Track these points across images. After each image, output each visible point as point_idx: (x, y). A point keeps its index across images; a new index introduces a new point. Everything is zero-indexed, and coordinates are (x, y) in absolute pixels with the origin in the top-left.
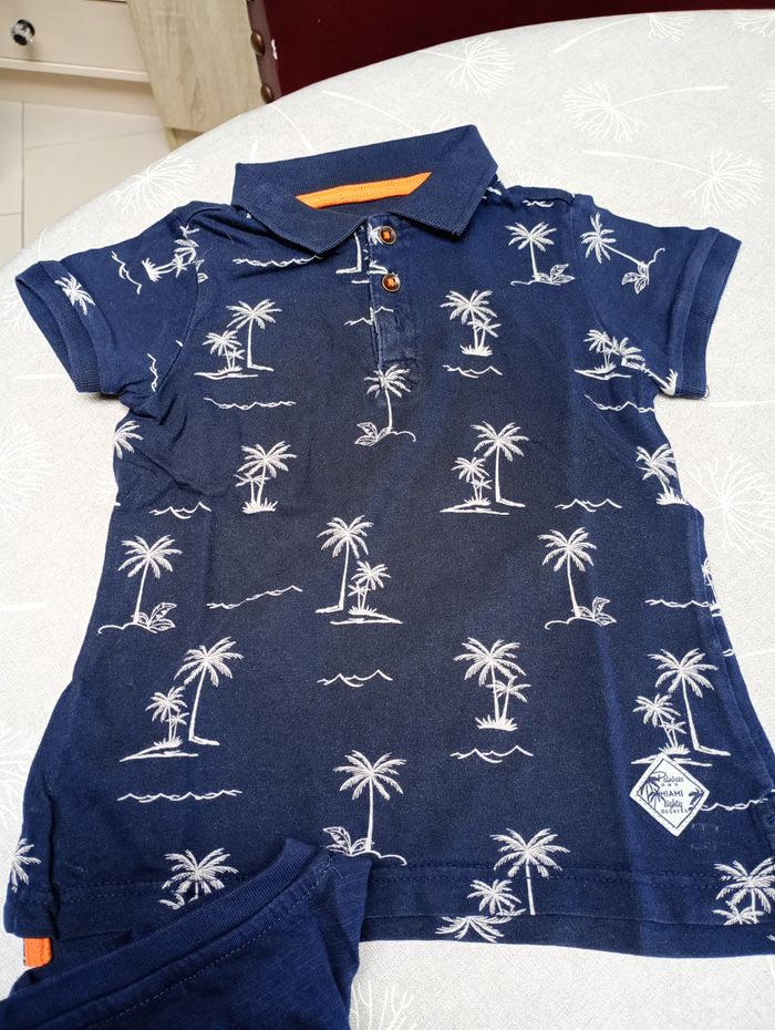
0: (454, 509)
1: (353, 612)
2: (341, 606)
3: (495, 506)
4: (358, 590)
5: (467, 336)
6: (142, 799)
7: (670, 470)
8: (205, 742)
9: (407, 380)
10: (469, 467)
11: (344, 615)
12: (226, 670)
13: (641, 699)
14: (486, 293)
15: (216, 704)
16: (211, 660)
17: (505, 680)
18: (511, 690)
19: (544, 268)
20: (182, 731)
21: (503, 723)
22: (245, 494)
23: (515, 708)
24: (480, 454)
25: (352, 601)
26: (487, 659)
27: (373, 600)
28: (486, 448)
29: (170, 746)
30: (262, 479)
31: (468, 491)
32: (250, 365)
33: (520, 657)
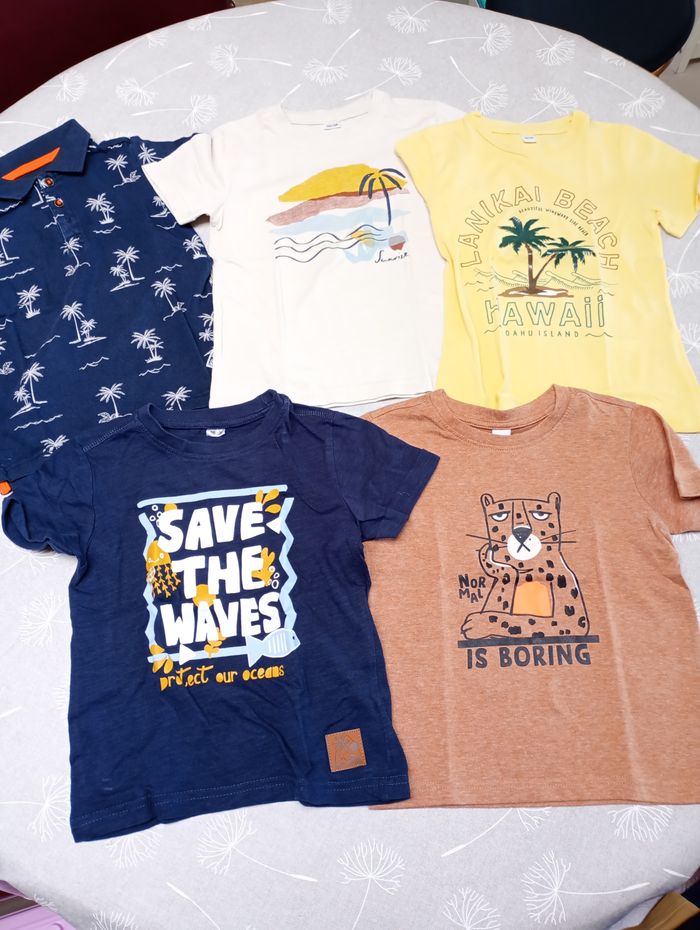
0: (116, 288)
1: (85, 340)
2: (79, 340)
3: (132, 282)
4: (85, 332)
5: (101, 216)
6: (23, 427)
7: (200, 245)
8: (41, 402)
9: (80, 242)
10: (116, 270)
11: (82, 342)
12: (40, 375)
13: (200, 334)
14: (103, 194)
15: (39, 388)
16: (33, 373)
17: (153, 343)
18: (156, 346)
19: (127, 176)
20: (30, 400)
21: (156, 358)
22: (25, 310)
23: (160, 352)
24: (120, 263)
25: (83, 337)
26: (144, 339)
27: (92, 333)
28: (122, 260)
29: (28, 407)
30: (30, 303)
31: (119, 280)
32: (8, 259)
33: (157, 333)
